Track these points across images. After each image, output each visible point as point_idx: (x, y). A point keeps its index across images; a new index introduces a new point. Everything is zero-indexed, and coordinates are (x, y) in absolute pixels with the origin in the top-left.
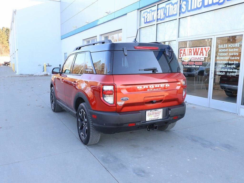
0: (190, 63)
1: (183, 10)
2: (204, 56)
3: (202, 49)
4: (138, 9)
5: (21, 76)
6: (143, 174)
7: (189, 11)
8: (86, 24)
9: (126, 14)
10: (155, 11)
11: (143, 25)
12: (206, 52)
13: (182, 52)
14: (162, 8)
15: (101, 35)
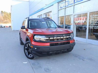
0: (78, 24)
1: (75, 2)
2: (84, 21)
3: (83, 18)
4: (58, 3)
5: (14, 31)
6: (48, 71)
7: (78, 2)
8: (38, 10)
9: (53, 5)
10: (64, 3)
11: (60, 9)
12: (85, 19)
13: (75, 19)
14: (67, 1)
15: (44, 14)
